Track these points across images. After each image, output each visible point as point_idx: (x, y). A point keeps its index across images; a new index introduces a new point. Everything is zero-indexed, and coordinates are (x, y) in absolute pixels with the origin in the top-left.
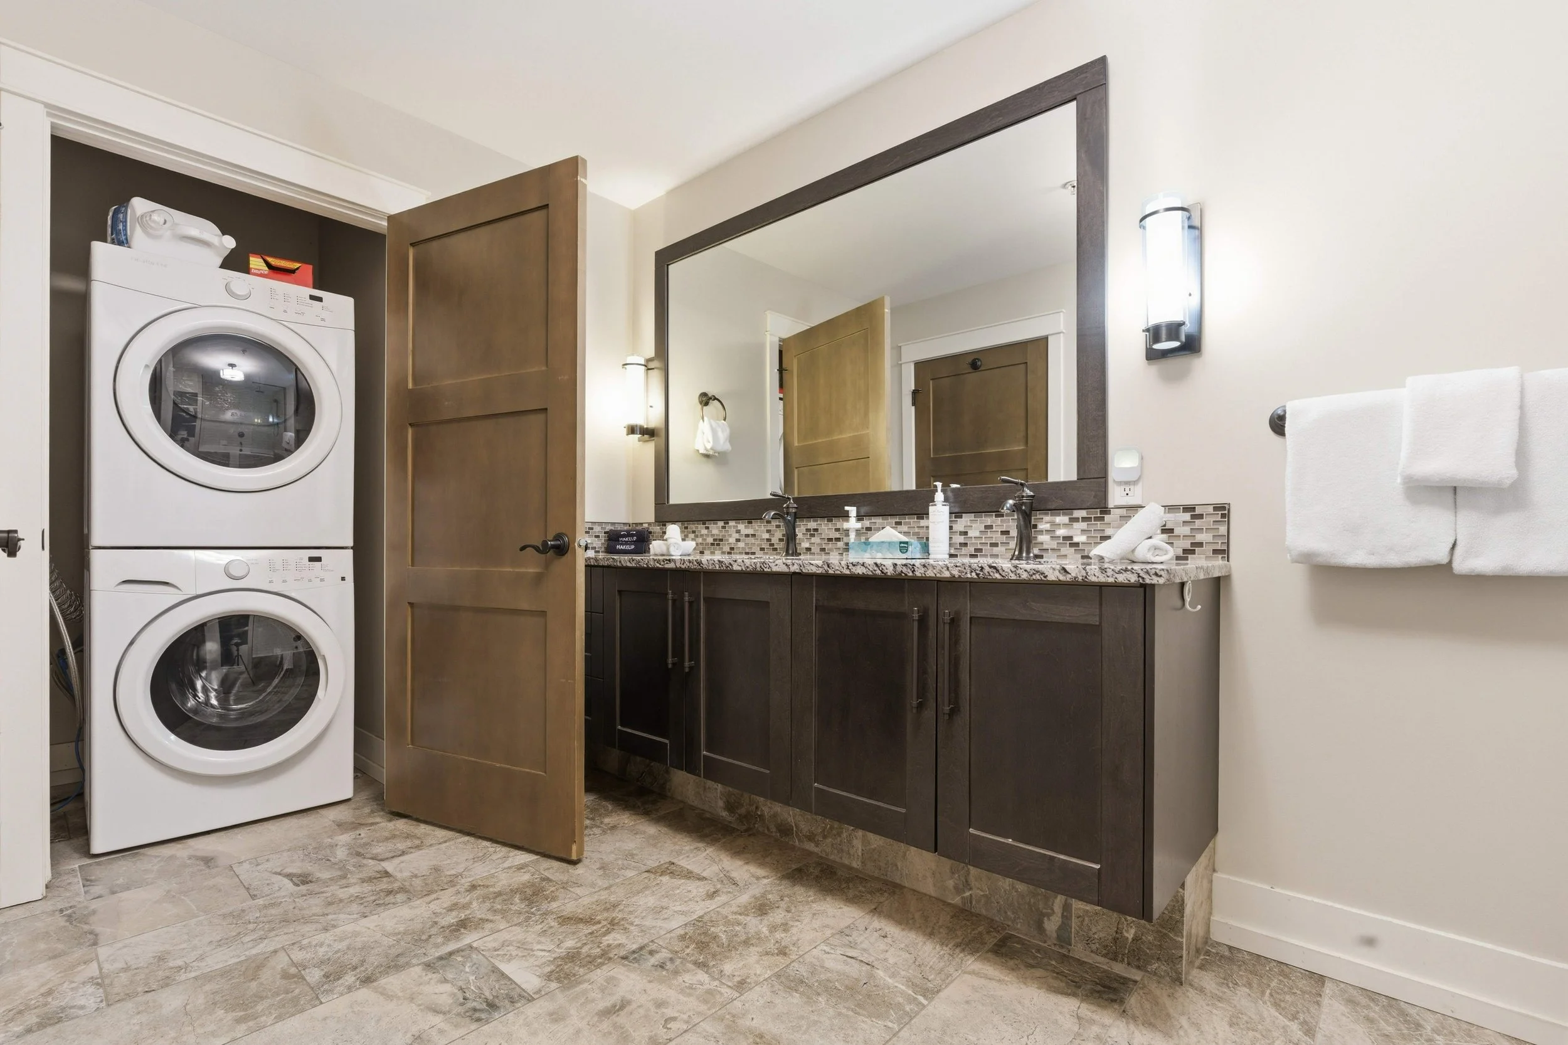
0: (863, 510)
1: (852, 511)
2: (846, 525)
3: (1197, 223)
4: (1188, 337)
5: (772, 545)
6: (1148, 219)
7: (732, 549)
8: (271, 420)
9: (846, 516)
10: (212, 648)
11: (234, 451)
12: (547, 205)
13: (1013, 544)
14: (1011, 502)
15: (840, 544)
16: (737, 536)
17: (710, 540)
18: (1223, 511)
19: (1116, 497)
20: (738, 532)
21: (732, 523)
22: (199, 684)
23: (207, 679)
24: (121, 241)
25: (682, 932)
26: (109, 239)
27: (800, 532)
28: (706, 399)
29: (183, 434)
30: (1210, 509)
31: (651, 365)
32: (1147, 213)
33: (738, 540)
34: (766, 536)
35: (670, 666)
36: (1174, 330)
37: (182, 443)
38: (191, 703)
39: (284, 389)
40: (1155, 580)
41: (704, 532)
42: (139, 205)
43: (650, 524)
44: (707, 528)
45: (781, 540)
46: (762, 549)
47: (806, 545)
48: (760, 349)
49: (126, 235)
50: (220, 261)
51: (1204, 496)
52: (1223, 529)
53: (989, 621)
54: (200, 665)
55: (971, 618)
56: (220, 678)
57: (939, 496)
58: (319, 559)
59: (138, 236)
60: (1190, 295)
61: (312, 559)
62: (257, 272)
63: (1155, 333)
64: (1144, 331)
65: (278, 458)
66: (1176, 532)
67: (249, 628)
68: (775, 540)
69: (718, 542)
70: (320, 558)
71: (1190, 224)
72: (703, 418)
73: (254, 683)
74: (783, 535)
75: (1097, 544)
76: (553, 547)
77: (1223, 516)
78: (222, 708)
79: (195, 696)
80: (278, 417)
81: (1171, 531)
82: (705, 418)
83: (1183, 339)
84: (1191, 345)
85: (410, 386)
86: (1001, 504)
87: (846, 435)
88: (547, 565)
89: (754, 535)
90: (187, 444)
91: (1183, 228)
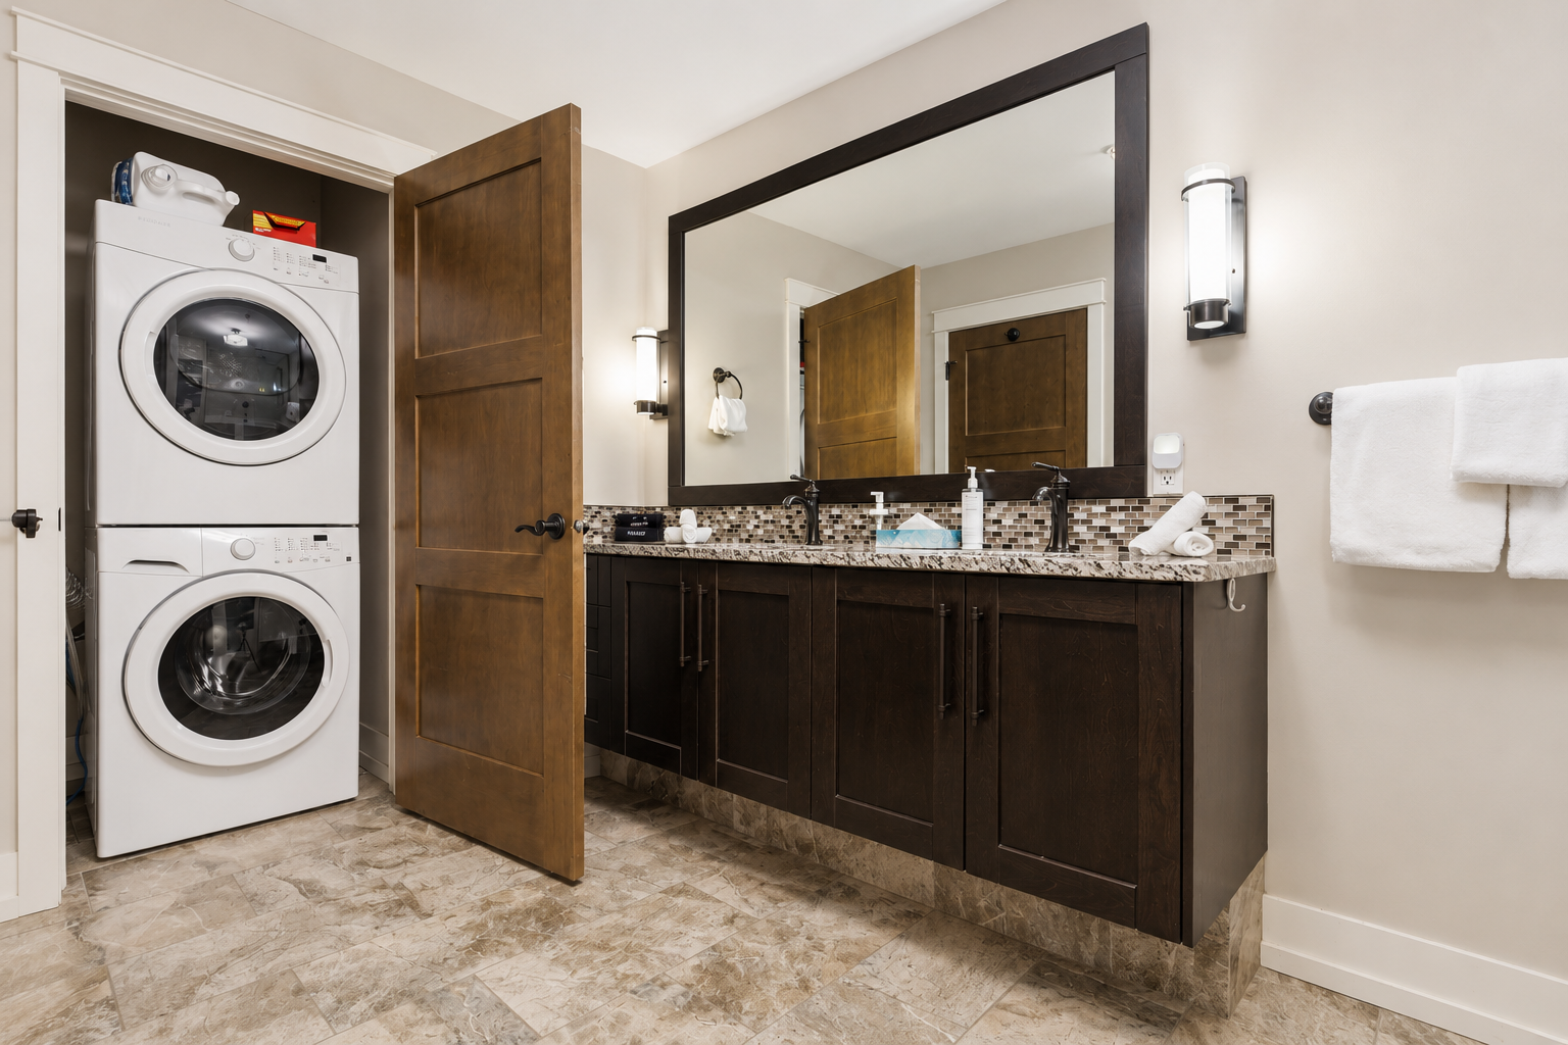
0: (892, 496)
1: (879, 496)
2: (872, 512)
3: (1242, 198)
4: (1232, 315)
5: (793, 532)
6: (1190, 191)
7: (751, 536)
8: (275, 388)
9: (872, 502)
10: (218, 632)
11: (239, 423)
12: (539, 160)
13: (1048, 534)
14: (1045, 489)
15: (865, 533)
16: (755, 522)
17: (727, 526)
18: (1267, 504)
19: (1156, 486)
20: (757, 517)
21: (750, 508)
22: (205, 671)
23: (214, 666)
24: (126, 199)
25: (697, 962)
26: (113, 196)
27: (823, 518)
28: (721, 376)
29: (188, 405)
30: (1254, 501)
31: (666, 338)
32: (1189, 184)
33: (757, 527)
34: (785, 522)
35: (683, 665)
36: (1217, 307)
37: (187, 415)
38: (198, 690)
39: (288, 355)
40: (1194, 578)
41: (720, 517)
42: (143, 160)
43: (662, 508)
44: (724, 513)
45: (802, 527)
46: (782, 537)
47: (828, 532)
48: (779, 320)
49: (130, 193)
50: (222, 219)
51: (1246, 486)
52: (1267, 523)
53: (1020, 618)
54: (208, 651)
55: (1001, 615)
56: (226, 666)
57: (973, 482)
58: (324, 538)
59: (141, 192)
60: (1234, 271)
61: (317, 538)
62: (261, 230)
63: (1196, 311)
64: (1185, 309)
65: (281, 430)
66: (1219, 524)
67: (255, 611)
68: (796, 527)
69: (734, 529)
70: (326, 536)
71: (1235, 197)
72: (718, 396)
73: (259, 670)
74: (805, 521)
75: (1134, 535)
76: (547, 529)
77: (1267, 508)
78: (228, 696)
79: (202, 682)
80: (282, 386)
81: (1213, 522)
82: (720, 396)
83: (1226, 318)
84: (1236, 325)
85: (417, 357)
86: (1035, 491)
87: (873, 413)
88: (542, 549)
89: (773, 522)
90: (192, 415)
91: (1226, 201)
